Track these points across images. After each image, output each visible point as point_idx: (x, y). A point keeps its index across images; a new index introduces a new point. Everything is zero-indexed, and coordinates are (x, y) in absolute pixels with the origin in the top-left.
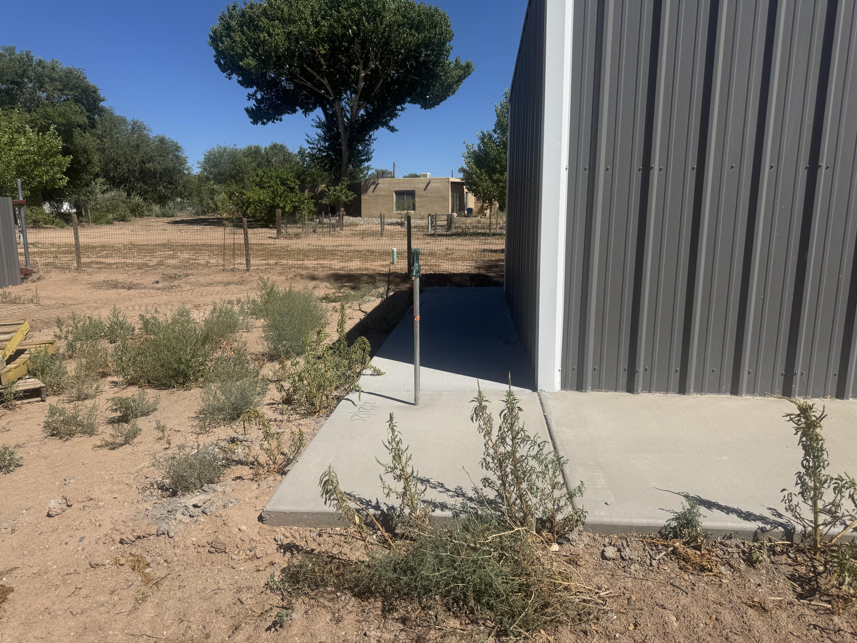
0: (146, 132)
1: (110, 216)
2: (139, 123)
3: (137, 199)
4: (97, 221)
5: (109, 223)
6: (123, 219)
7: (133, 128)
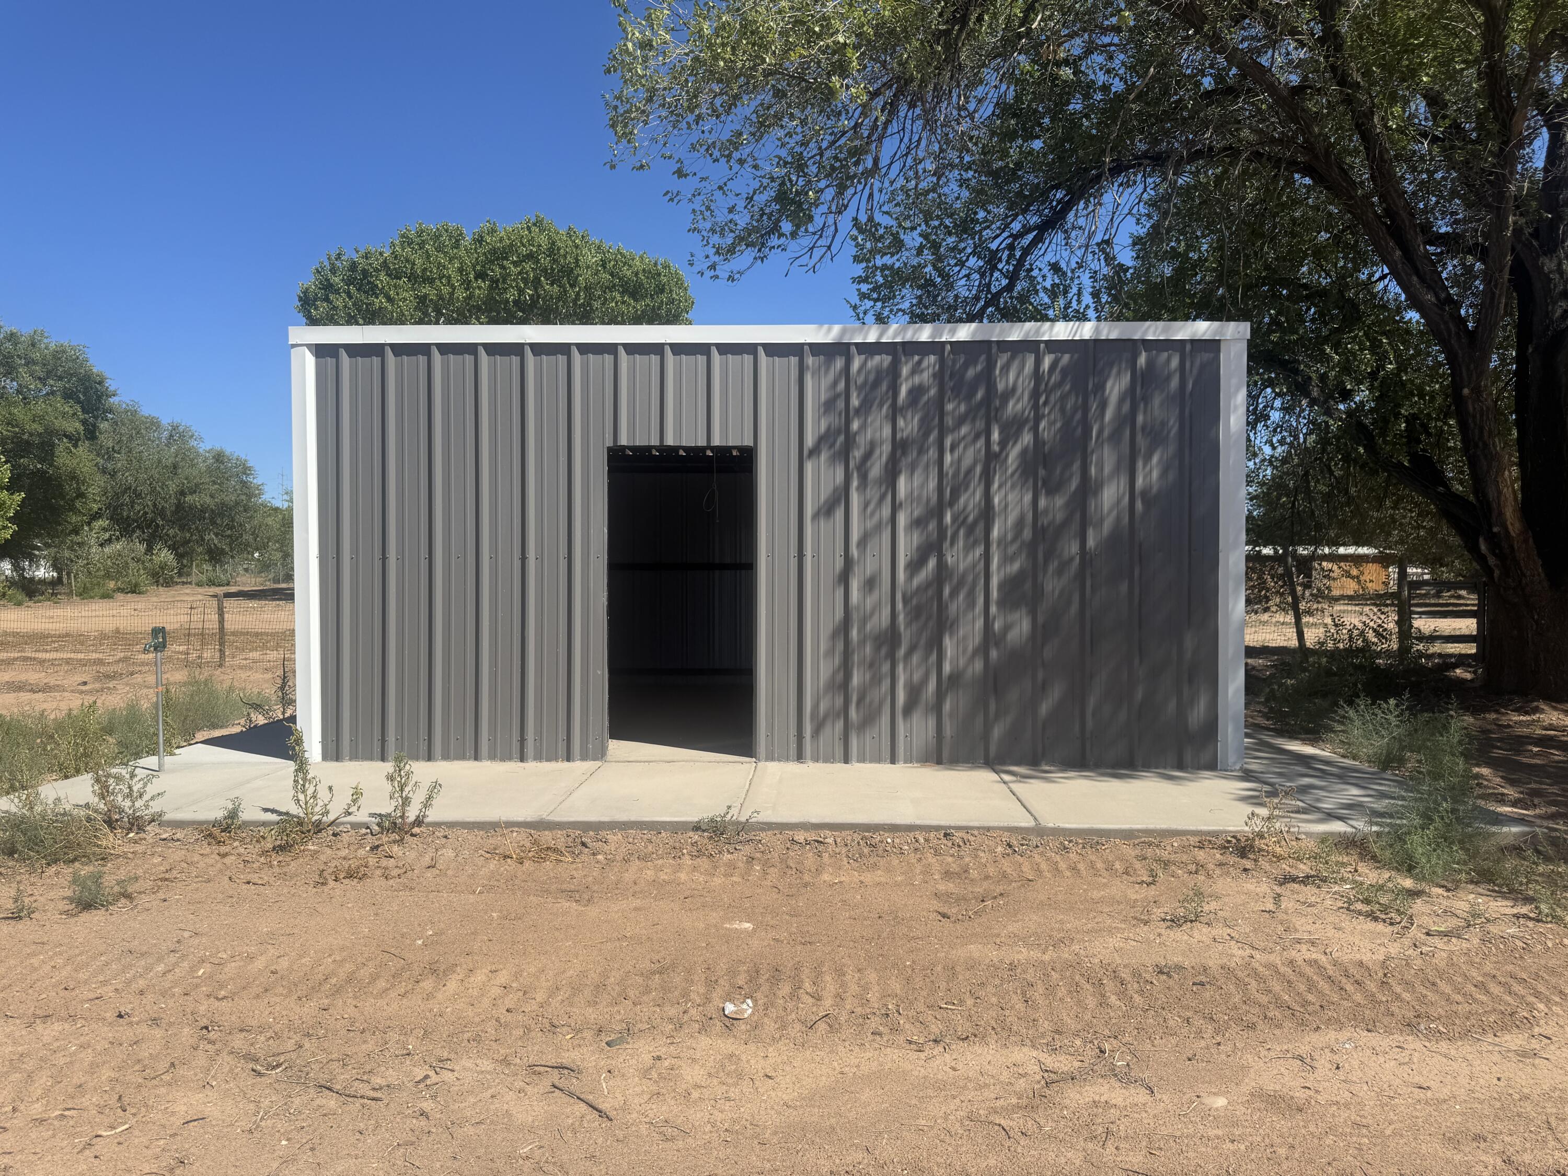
0: (193, 443)
1: (112, 584)
2: (181, 429)
3: (165, 555)
4: (85, 593)
5: (106, 596)
6: (134, 589)
7: (171, 436)
